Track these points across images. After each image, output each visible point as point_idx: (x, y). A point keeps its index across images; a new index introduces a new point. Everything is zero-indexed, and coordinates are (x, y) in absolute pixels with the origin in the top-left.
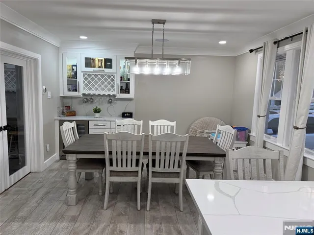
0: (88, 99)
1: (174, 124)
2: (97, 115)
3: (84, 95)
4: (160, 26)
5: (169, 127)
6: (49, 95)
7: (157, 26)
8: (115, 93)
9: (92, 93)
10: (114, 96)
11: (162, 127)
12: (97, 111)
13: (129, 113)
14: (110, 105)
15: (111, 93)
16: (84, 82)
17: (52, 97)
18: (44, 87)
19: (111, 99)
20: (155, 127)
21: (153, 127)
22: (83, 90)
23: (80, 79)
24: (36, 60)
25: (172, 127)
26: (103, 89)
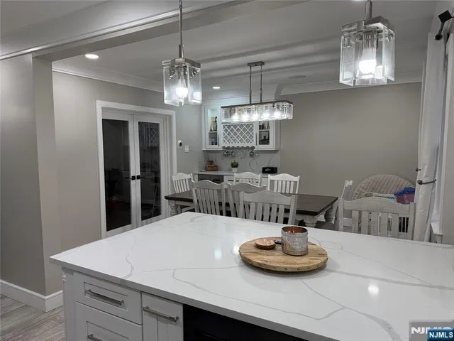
0: (228, 152)
1: (297, 179)
2: (235, 170)
3: (224, 147)
4: (258, 68)
5: (292, 183)
6: (187, 149)
7: (254, 69)
8: (253, 144)
9: (231, 145)
10: (253, 148)
11: (284, 183)
12: (235, 165)
13: (270, 168)
14: (252, 159)
15: (250, 145)
16: (224, 134)
17: (191, 151)
18: (180, 142)
19: (252, 152)
20: (276, 182)
21: (272, 182)
22: (222, 143)
23: (220, 131)
24: (170, 117)
25: (295, 183)
26: (241, 141)
